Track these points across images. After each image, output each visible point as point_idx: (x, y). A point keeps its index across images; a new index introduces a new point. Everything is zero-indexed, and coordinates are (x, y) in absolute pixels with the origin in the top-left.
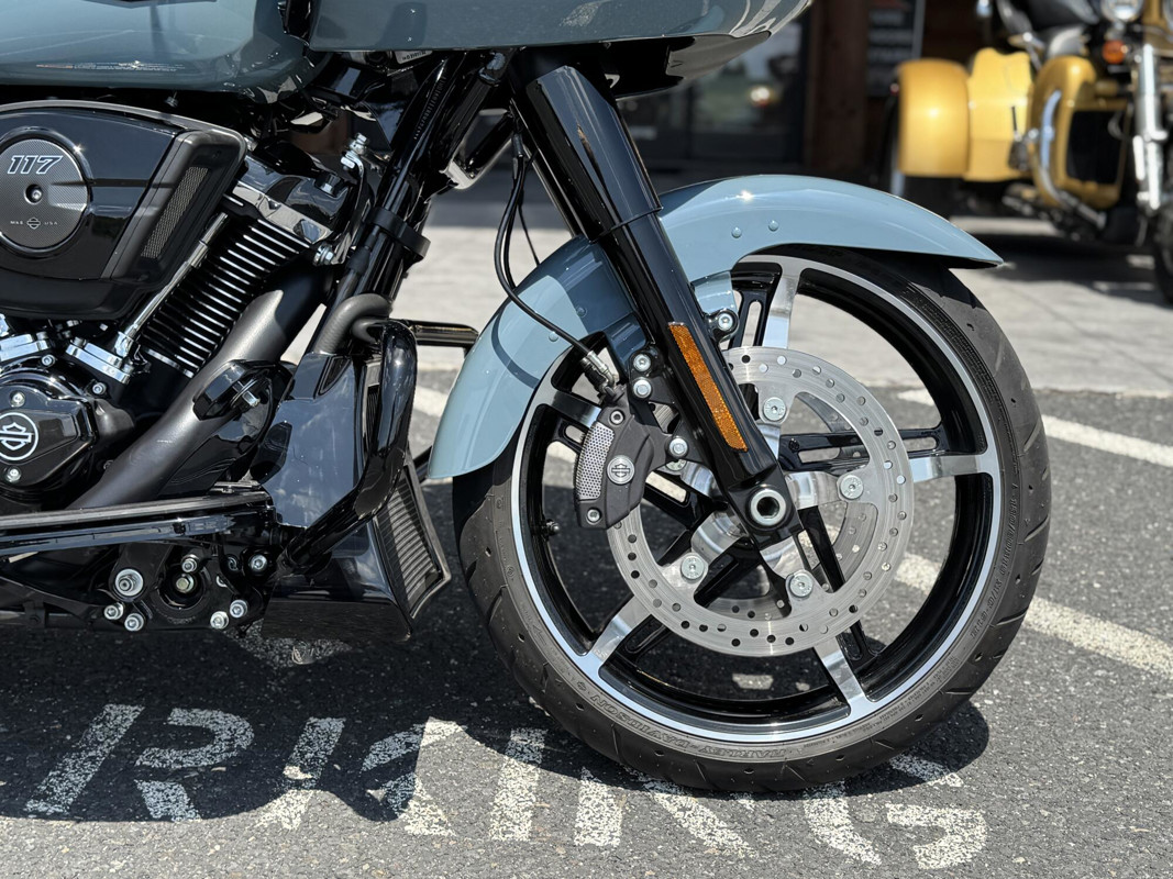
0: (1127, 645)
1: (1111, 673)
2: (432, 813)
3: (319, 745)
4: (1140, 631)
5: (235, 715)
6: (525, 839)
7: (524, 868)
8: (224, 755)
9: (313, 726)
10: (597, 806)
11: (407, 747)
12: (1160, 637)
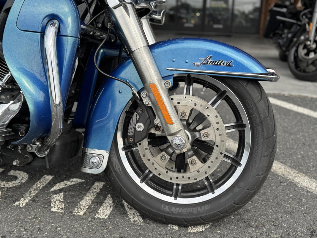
0: (279, 168)
1: (271, 176)
2: (61, 205)
3: (43, 183)
4: (285, 164)
5: (26, 173)
6: (82, 215)
7: (77, 224)
8: (16, 184)
9: (44, 178)
10: (107, 206)
11: (65, 185)
12: (290, 166)
